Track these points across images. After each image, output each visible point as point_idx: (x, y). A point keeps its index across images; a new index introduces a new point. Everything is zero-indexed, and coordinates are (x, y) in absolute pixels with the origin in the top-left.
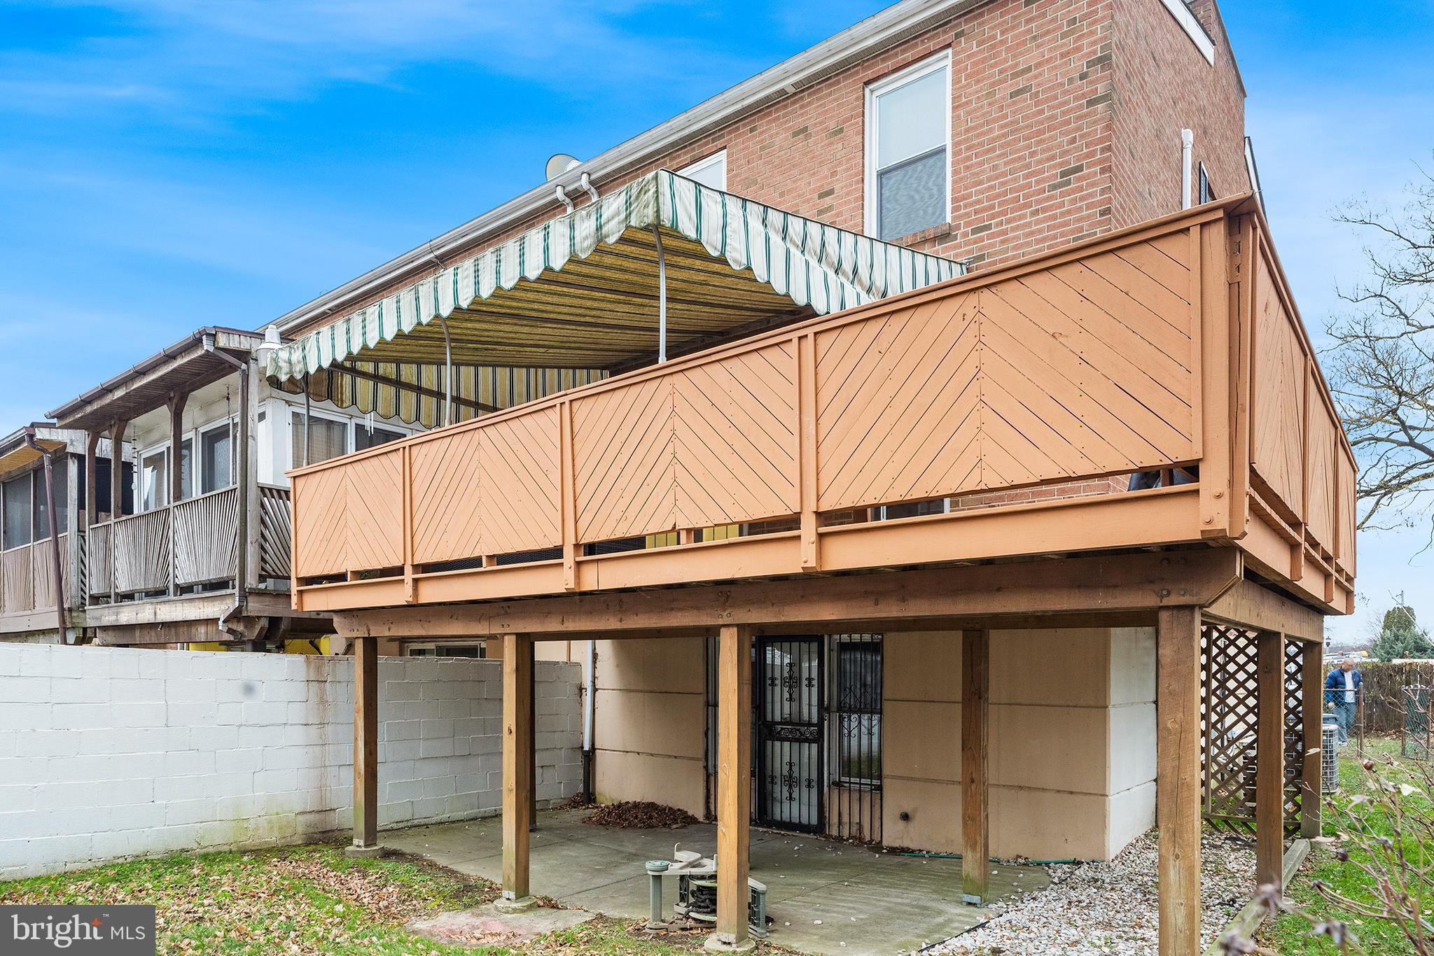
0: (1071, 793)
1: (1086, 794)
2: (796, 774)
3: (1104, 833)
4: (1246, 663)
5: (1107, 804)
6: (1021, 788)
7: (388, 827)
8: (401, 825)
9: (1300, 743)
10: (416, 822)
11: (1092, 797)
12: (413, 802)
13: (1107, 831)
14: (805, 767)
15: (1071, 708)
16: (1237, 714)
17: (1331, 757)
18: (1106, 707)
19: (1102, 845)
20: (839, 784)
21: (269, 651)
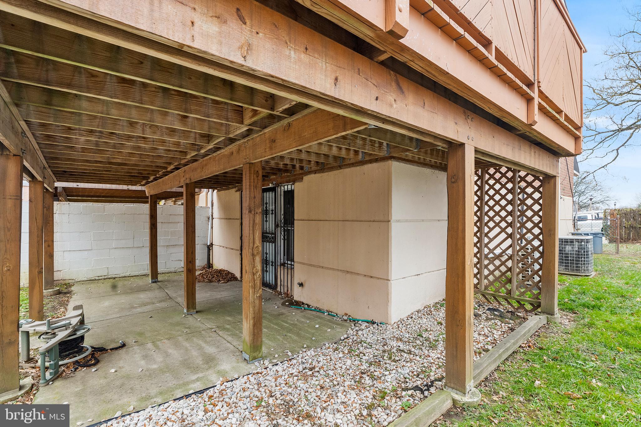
0: (372, 277)
1: (378, 278)
2: (268, 259)
3: (387, 305)
4: (506, 194)
5: (389, 285)
6: (348, 272)
7: (92, 279)
8: (100, 278)
9: (542, 247)
10: (110, 277)
11: (381, 281)
12: (108, 268)
13: (389, 304)
14: (271, 256)
15: (371, 223)
16: (500, 227)
17: (587, 255)
18: (389, 221)
19: (386, 313)
20: (283, 265)
21: (61, 201)
